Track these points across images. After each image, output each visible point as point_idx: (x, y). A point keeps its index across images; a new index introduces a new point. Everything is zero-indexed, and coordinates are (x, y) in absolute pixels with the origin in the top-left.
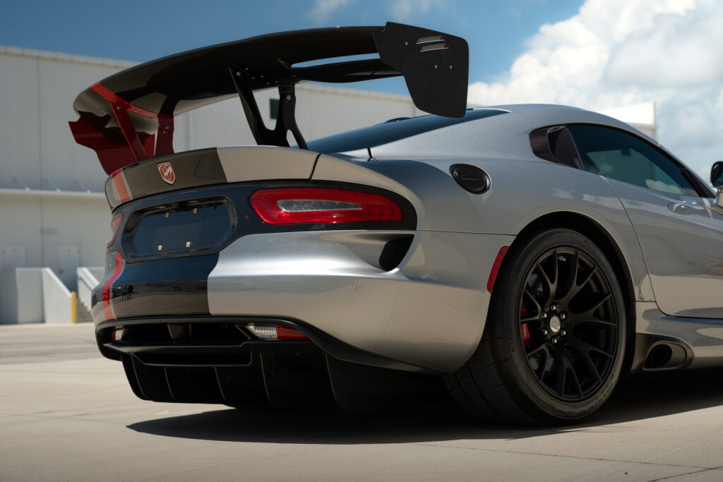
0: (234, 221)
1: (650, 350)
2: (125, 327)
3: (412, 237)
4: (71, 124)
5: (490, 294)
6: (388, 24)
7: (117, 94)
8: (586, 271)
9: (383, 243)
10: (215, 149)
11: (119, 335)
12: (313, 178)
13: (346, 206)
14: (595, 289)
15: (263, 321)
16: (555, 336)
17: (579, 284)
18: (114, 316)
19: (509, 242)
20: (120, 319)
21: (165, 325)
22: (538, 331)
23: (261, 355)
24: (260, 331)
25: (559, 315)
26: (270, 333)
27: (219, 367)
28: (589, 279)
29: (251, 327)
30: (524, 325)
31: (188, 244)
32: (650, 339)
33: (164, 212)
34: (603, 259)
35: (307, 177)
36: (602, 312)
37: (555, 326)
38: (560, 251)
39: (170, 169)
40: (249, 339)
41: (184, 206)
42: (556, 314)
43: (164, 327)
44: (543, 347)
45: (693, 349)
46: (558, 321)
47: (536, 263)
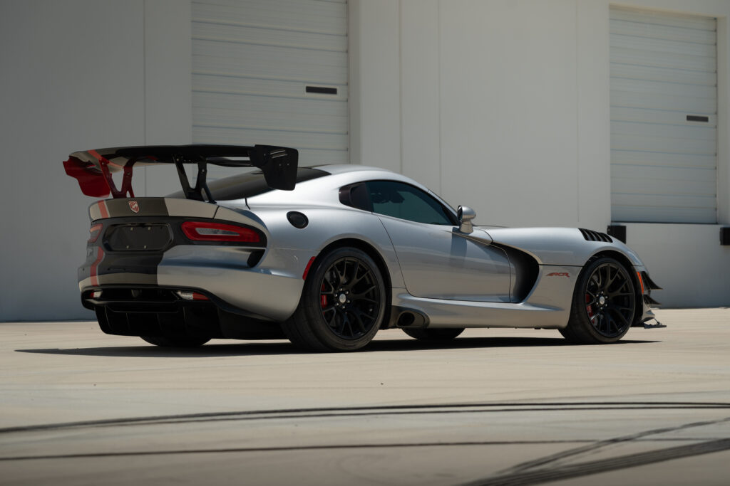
0: (172, 237)
1: (400, 315)
2: (102, 290)
3: (264, 251)
4: (64, 163)
5: (304, 281)
6: (256, 145)
7: (102, 156)
8: (363, 271)
9: (250, 253)
10: (163, 198)
11: (97, 294)
12: (215, 218)
13: (232, 233)
14: (368, 282)
15: (186, 290)
16: (343, 304)
17: (358, 278)
18: (98, 283)
19: (316, 254)
20: (102, 285)
22: (332, 301)
23: (184, 308)
24: (184, 295)
25: (345, 293)
26: (190, 296)
27: (160, 313)
28: (365, 275)
29: (179, 293)
30: (324, 297)
31: (145, 247)
32: (399, 309)
33: (131, 226)
34: (373, 265)
35: (212, 217)
36: (371, 293)
37: (343, 299)
38: (347, 259)
39: (136, 205)
40: (178, 299)
41: (143, 225)
42: (343, 292)
43: (129, 290)
44: (333, 308)
45: (429, 316)
46: (344, 296)
47: (332, 266)
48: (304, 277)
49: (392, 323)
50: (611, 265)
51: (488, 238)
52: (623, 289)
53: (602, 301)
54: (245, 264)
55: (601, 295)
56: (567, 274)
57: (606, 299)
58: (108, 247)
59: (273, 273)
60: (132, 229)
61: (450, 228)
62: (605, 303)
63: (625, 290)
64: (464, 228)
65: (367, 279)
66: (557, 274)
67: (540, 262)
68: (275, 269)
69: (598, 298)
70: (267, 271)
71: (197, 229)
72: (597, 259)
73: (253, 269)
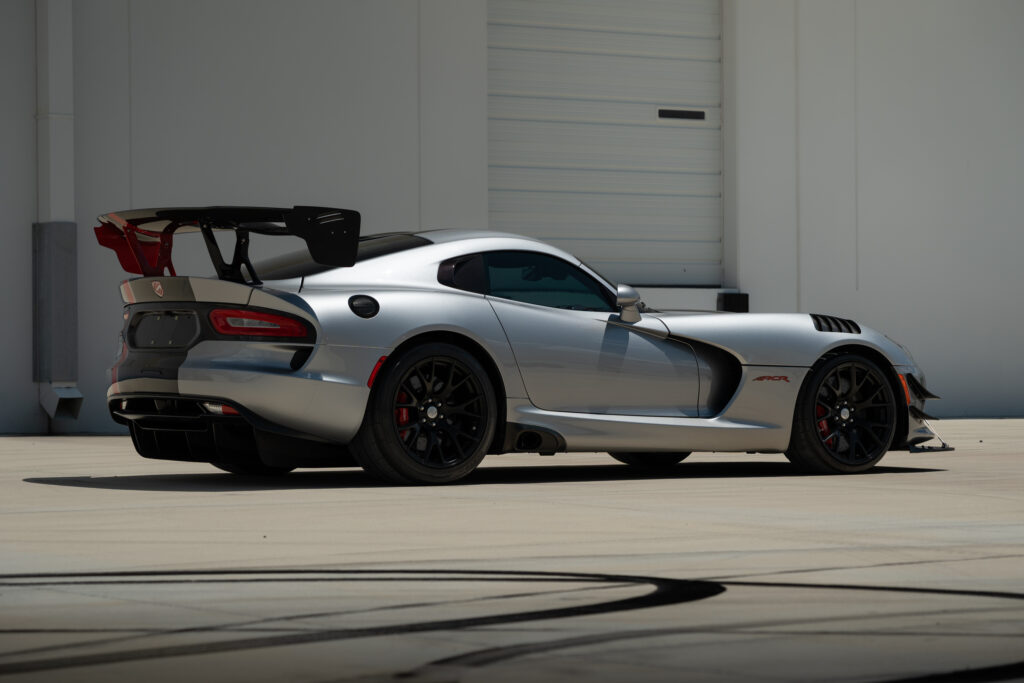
0: (199, 330)
1: (520, 433)
2: (128, 400)
3: (312, 348)
4: (96, 229)
5: (369, 390)
6: (296, 207)
7: (127, 221)
8: (461, 375)
9: (293, 352)
10: (187, 277)
11: (124, 404)
12: (250, 304)
14: (471, 390)
15: (215, 400)
16: (434, 420)
17: (454, 384)
18: (119, 391)
20: (123, 394)
21: (152, 399)
22: (416, 416)
23: (213, 424)
24: (212, 408)
25: (435, 406)
26: (217, 409)
27: (188, 432)
28: (465, 380)
29: (207, 405)
30: (404, 411)
31: (170, 343)
32: (517, 426)
33: (157, 316)
34: (478, 367)
35: (245, 303)
36: (475, 406)
37: (432, 413)
38: (435, 359)
39: (160, 287)
40: (205, 412)
41: (169, 314)
42: (433, 404)
43: (151, 401)
44: (417, 426)
45: (565, 437)
46: (435, 409)
47: (413, 368)
48: (369, 384)
49: (507, 446)
50: (856, 365)
51: (665, 330)
52: (877, 396)
53: (845, 414)
54: (288, 366)
55: (842, 407)
56: (785, 378)
57: (850, 412)
58: (133, 343)
59: (325, 379)
60: (159, 318)
61: (605, 316)
62: (850, 418)
63: (880, 398)
64: (627, 315)
65: (469, 385)
66: (770, 378)
67: (743, 361)
68: (329, 373)
69: (839, 413)
70: (316, 376)
71: (229, 320)
72: (835, 356)
73: (298, 373)
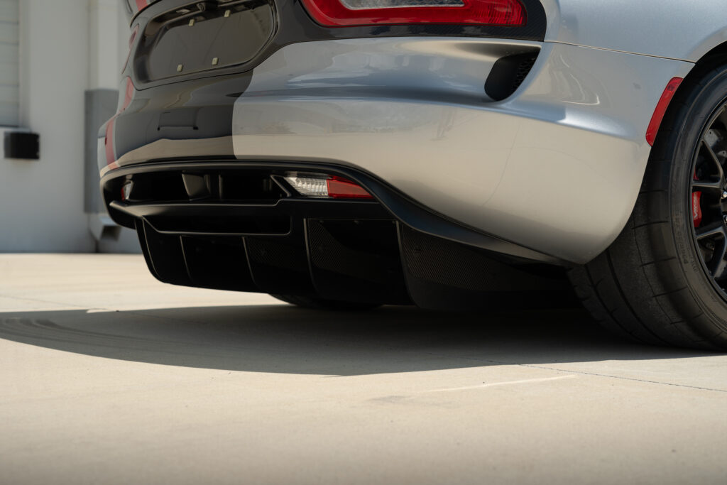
2: (136, 177)
3: (536, 52)
5: (649, 148)
9: (493, 60)
11: (128, 189)
15: (310, 169)
18: (119, 165)
19: (683, 71)
20: (127, 167)
23: (305, 220)
24: (305, 186)
26: (317, 188)
27: (249, 236)
29: (293, 180)
31: (214, 60)
33: (189, 17)
40: (288, 195)
43: (176, 175)
44: (720, 230)
47: (722, 108)
48: (648, 139)
54: (480, 90)
58: (142, 73)
70: (549, 114)
73: (507, 104)
